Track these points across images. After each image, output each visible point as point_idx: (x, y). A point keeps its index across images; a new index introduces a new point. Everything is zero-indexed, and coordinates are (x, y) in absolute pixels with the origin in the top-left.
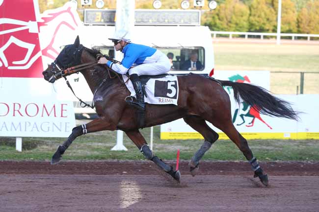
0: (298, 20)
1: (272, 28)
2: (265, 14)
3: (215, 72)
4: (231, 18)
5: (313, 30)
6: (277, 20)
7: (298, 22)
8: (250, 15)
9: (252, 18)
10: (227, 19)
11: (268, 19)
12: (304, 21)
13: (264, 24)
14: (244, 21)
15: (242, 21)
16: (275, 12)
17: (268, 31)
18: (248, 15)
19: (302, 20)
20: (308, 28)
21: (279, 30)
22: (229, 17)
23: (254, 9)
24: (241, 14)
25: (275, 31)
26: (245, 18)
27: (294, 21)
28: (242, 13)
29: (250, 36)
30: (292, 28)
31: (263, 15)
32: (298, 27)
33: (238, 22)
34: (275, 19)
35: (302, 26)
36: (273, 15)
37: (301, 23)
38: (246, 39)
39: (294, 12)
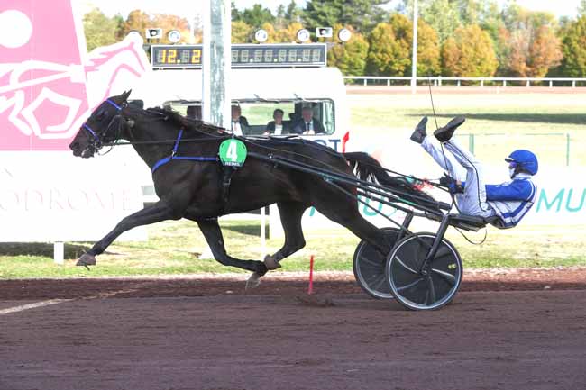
0: (441, 55)
1: (403, 69)
2: (393, 48)
3: (350, 136)
4: (343, 55)
5: (465, 70)
6: (411, 56)
7: (443, 59)
8: (370, 50)
9: (371, 53)
10: (335, 56)
11: (396, 56)
12: (451, 59)
13: (391, 63)
14: (361, 58)
15: (358, 59)
16: (407, 45)
17: (397, 73)
18: (366, 50)
19: (448, 55)
20: (456, 67)
21: (414, 71)
22: (339, 54)
23: (376, 40)
24: (356, 49)
25: (408, 72)
26: (364, 54)
27: (436, 57)
28: (358, 47)
29: (370, 82)
30: (433, 68)
31: (389, 49)
32: (443, 65)
33: (352, 60)
34: (407, 54)
35: (448, 64)
36: (405, 49)
37: (447, 60)
38: (365, 87)
39: (436, 44)
